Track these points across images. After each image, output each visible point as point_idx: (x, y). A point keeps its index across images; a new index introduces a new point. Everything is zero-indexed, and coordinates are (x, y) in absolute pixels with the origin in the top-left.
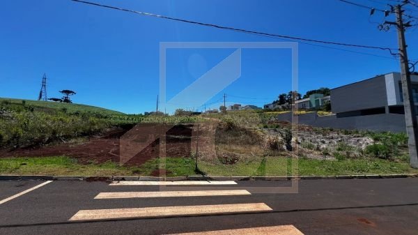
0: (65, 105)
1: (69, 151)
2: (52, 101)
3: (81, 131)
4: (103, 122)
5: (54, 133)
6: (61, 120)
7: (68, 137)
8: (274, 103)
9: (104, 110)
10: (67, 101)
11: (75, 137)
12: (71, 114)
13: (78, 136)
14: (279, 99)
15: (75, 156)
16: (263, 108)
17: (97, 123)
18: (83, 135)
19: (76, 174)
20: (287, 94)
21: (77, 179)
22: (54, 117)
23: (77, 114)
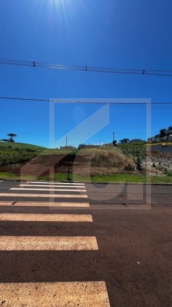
0: (11, 144)
1: (12, 170)
2: (3, 141)
3: (18, 160)
4: (30, 154)
5: (4, 161)
6: (8, 154)
7: (11, 163)
8: (156, 136)
9: (34, 146)
10: (12, 141)
11: (15, 163)
12: (13, 150)
13: (17, 163)
14: (160, 133)
15: (14, 172)
16: (147, 141)
17: (27, 155)
18: (19, 162)
19: (13, 179)
20: (167, 129)
21: (13, 180)
22: (4, 152)
23: (17, 149)
